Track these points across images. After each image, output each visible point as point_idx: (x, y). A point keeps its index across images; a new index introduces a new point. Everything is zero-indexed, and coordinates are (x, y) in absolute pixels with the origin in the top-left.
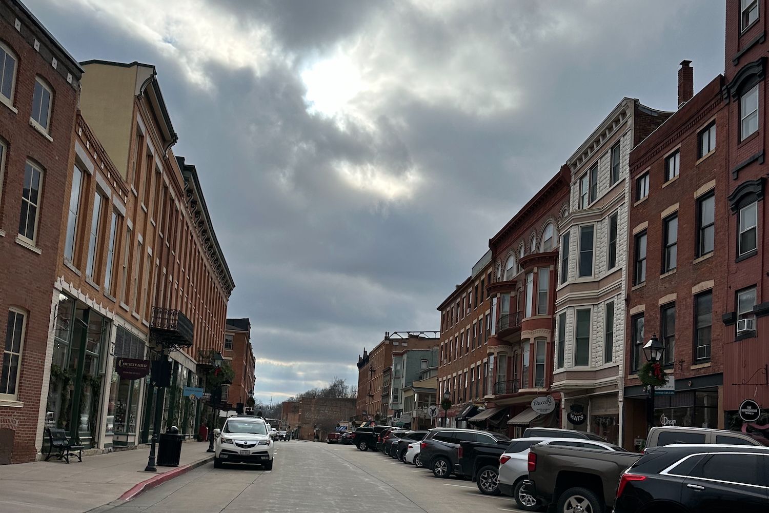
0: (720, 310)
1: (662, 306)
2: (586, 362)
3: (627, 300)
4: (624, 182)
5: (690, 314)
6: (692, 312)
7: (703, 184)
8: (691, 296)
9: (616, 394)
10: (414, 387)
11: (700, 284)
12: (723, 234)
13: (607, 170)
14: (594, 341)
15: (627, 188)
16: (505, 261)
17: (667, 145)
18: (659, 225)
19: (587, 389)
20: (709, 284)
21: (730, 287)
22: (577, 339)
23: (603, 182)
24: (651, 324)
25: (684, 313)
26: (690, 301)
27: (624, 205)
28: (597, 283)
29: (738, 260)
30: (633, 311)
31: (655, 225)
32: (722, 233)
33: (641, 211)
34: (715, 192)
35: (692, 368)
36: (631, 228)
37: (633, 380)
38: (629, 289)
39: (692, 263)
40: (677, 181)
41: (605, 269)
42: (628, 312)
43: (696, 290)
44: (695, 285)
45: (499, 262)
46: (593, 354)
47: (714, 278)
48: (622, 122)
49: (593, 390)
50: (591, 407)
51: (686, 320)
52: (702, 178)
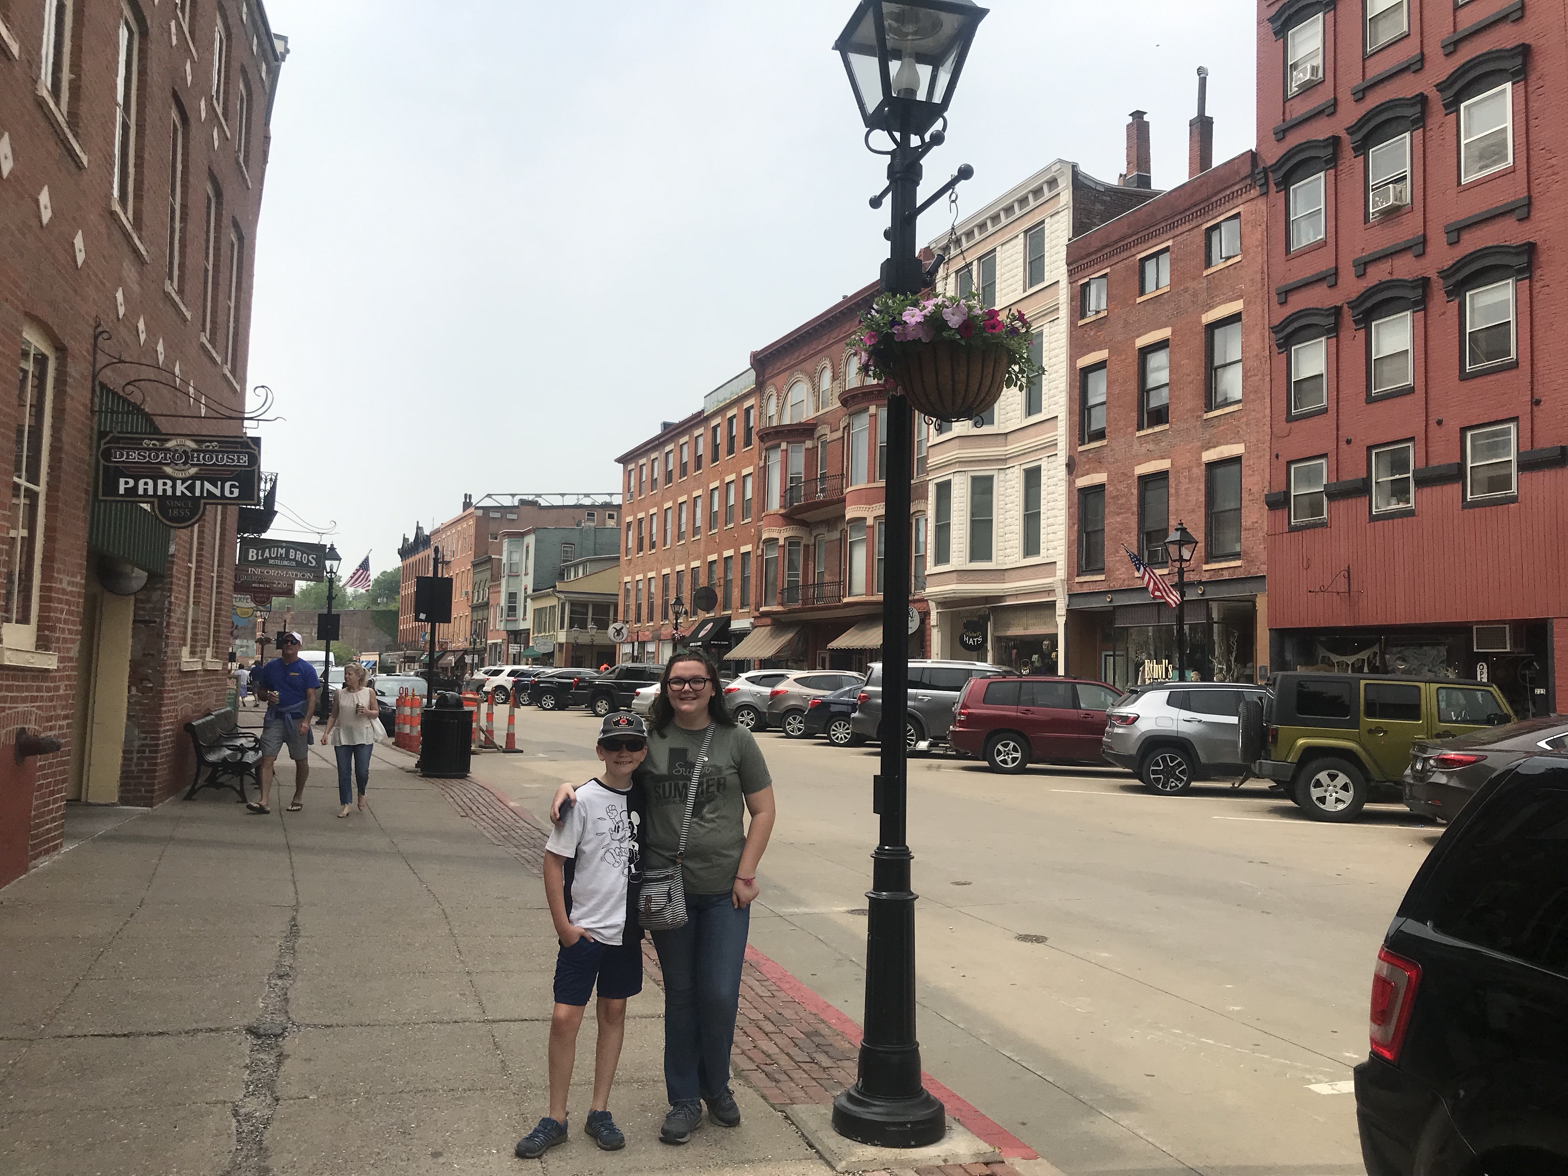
0: (1256, 487)
1: (1141, 478)
2: (988, 557)
3: (1071, 466)
4: (1054, 287)
5: (1199, 490)
6: (1202, 487)
7: (1219, 304)
8: (1199, 465)
9: (1052, 605)
10: (559, 592)
11: (1218, 449)
12: (1260, 379)
13: (1016, 264)
14: (1001, 525)
15: (1063, 295)
16: (786, 388)
17: (1144, 240)
18: (1133, 359)
19: (987, 597)
20: (1237, 449)
21: (1277, 457)
22: (973, 522)
23: (1009, 282)
24: (1120, 502)
25: (1186, 489)
26: (1200, 472)
27: (1056, 322)
28: (1003, 437)
29: (1290, 419)
30: (1082, 482)
31: (1123, 357)
32: (1258, 378)
33: (1092, 333)
34: (1243, 317)
35: (1206, 567)
36: (1073, 358)
37: (1085, 585)
38: (1071, 447)
39: (1200, 417)
40: (1165, 296)
41: (1019, 416)
42: (1071, 483)
43: (1210, 455)
44: (1207, 450)
45: (771, 390)
46: (1000, 544)
47: (1244, 441)
48: (1047, 194)
49: (1000, 598)
50: (995, 624)
51: (1190, 498)
52: (1217, 296)
